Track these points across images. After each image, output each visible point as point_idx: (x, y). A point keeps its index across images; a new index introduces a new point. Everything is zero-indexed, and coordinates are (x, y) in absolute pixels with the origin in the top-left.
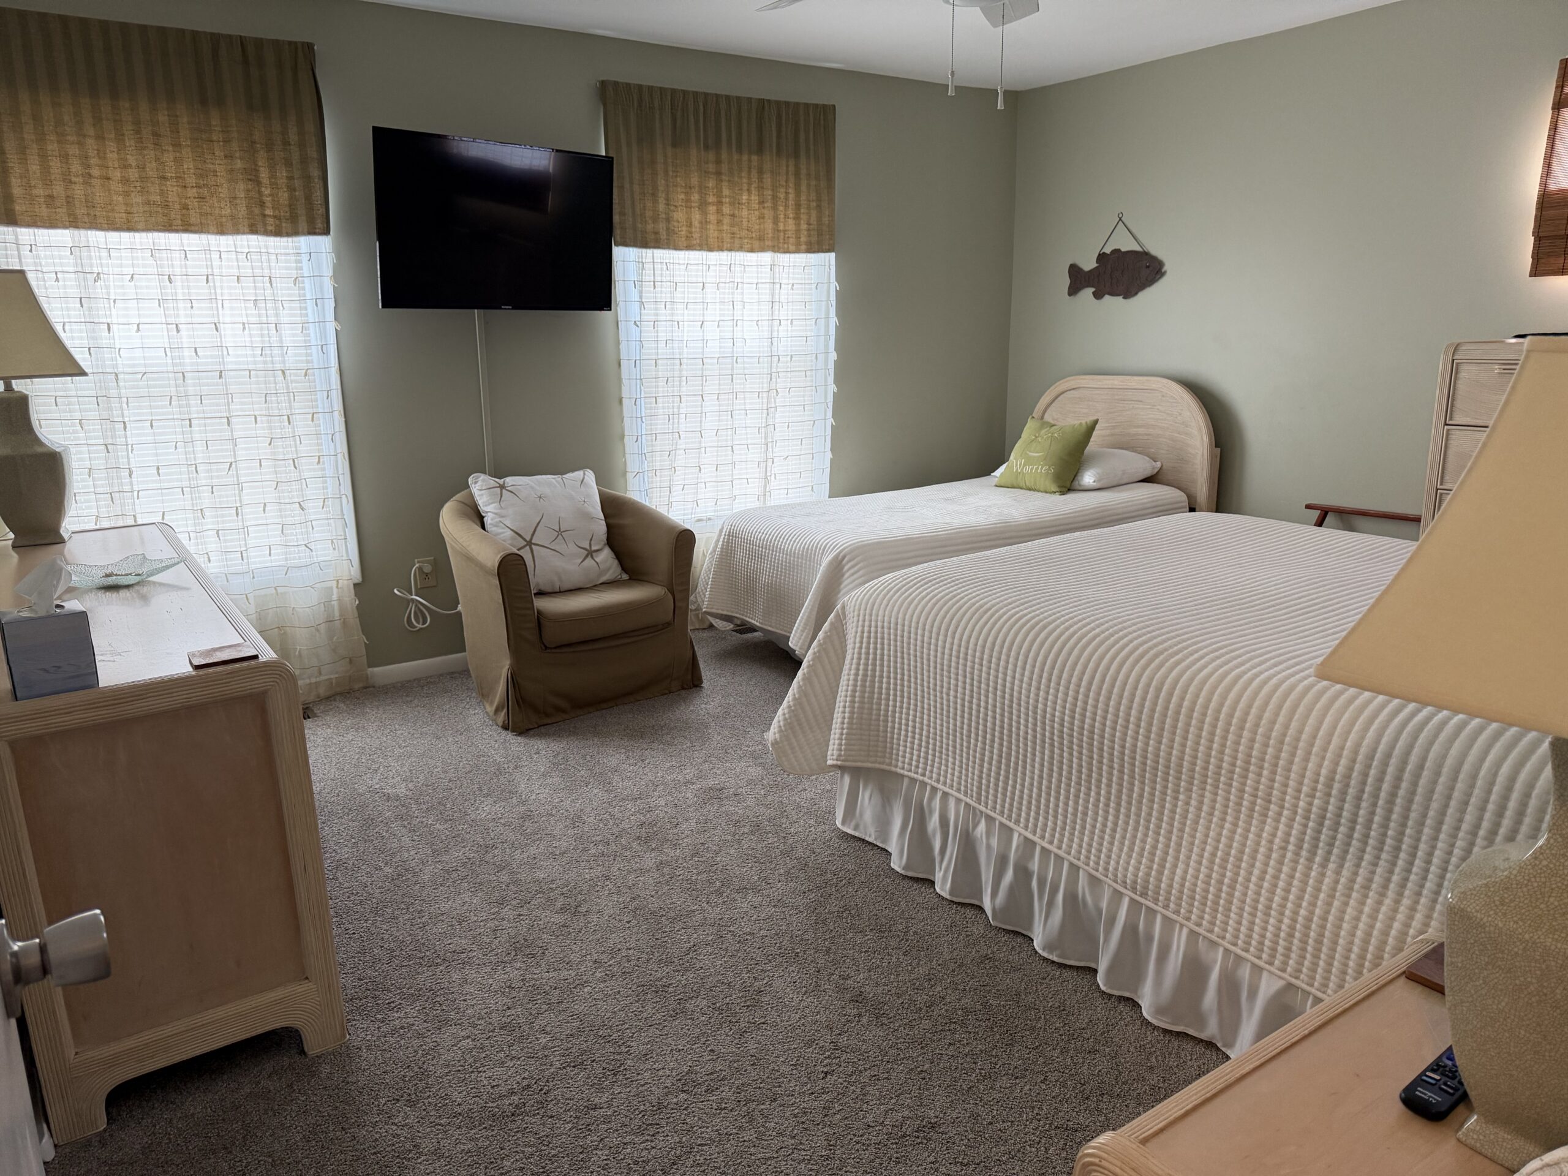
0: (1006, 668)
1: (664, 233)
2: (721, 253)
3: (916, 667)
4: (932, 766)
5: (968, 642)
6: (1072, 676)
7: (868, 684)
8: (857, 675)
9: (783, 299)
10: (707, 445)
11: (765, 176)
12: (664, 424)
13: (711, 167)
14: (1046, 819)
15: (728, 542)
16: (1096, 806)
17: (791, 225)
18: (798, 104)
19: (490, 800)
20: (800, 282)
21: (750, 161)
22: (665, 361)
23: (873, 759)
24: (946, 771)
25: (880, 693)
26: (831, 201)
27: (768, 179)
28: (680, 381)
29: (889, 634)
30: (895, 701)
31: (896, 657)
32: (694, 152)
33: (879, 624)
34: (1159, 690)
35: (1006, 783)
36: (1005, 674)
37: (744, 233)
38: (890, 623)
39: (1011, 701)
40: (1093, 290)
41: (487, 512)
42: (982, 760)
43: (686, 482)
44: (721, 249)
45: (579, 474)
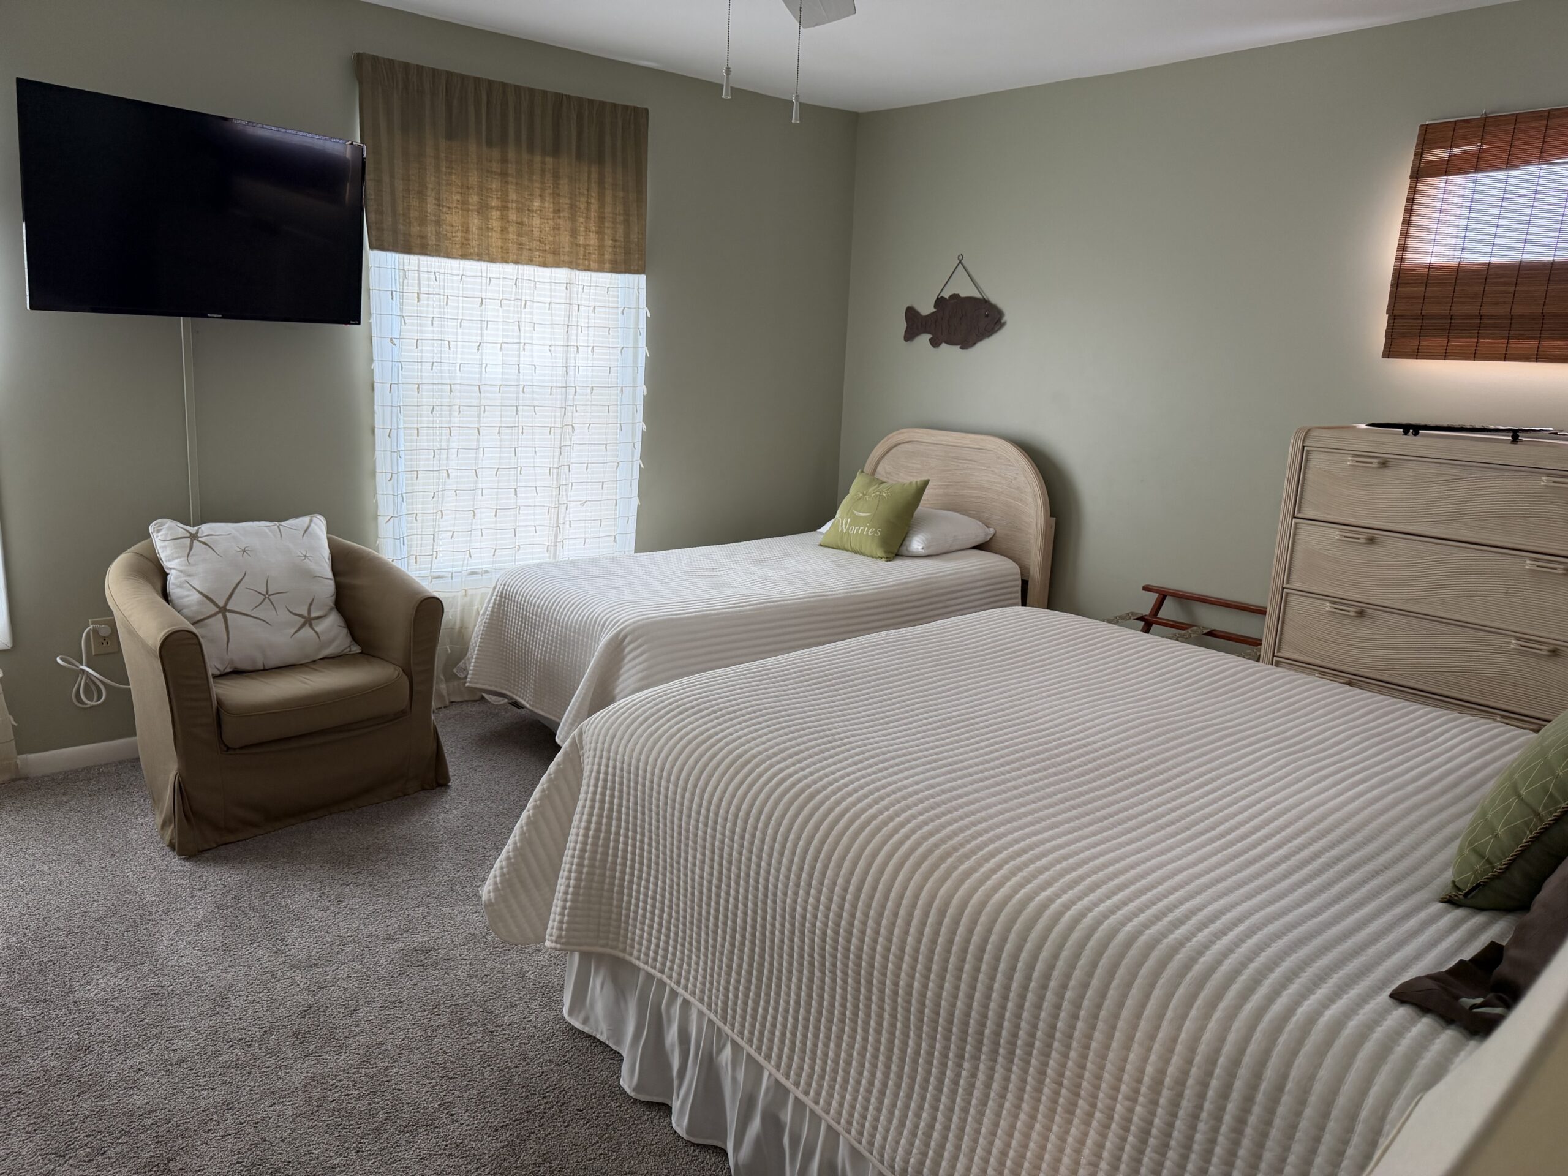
0: (761, 850)
1: (433, 238)
2: (505, 266)
3: (658, 828)
4: (673, 962)
5: (718, 806)
6: (837, 875)
7: (601, 842)
8: (587, 829)
9: (583, 322)
10: (484, 485)
11: (562, 182)
12: (428, 460)
13: (496, 167)
14: (803, 1060)
15: (499, 605)
16: (862, 1055)
17: (593, 239)
18: (603, 103)
19: (112, 967)
20: (602, 304)
21: (543, 163)
22: (431, 387)
23: (602, 942)
24: (689, 972)
25: (615, 856)
26: (642, 216)
27: (564, 186)
28: (450, 411)
29: (629, 780)
30: (632, 868)
31: (636, 811)
32: (473, 148)
33: (618, 765)
34: (942, 913)
35: (756, 1003)
36: (760, 858)
37: (536, 244)
38: (630, 765)
39: (766, 896)
40: (930, 336)
41: (171, 569)
42: (730, 967)
43: (456, 529)
44: (505, 261)
45: (305, 520)
